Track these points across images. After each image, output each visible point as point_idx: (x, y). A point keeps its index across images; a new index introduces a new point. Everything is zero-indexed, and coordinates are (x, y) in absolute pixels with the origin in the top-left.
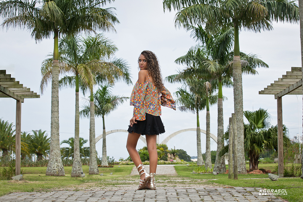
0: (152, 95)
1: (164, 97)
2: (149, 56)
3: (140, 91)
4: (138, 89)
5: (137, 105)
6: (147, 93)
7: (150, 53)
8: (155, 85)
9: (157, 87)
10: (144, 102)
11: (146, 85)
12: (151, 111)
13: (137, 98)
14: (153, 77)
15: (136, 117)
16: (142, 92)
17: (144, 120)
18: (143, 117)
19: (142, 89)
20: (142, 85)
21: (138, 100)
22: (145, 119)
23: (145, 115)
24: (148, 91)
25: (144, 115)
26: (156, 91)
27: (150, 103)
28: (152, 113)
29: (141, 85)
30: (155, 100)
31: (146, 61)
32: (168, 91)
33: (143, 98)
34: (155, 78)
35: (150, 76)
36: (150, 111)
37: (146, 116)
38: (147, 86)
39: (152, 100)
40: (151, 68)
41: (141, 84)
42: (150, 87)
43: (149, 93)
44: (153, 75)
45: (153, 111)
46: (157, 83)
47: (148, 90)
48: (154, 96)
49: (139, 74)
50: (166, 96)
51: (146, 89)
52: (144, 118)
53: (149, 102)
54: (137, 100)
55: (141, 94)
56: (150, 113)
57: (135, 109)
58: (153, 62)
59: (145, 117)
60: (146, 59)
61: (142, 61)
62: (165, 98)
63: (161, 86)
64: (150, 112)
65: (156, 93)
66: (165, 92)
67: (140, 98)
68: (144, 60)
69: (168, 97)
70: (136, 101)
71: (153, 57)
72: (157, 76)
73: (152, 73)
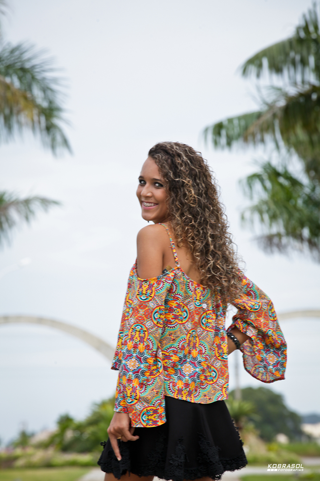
0: (189, 325)
1: (246, 322)
2: (174, 167)
3: (142, 312)
4: (136, 302)
5: (132, 364)
6: (171, 316)
7: (179, 156)
8: (201, 282)
9: (209, 286)
10: (160, 354)
11: (167, 285)
12: (187, 385)
13: (132, 339)
14: (192, 251)
15: (131, 415)
16: (149, 315)
17: (160, 424)
18: (155, 412)
19: (152, 305)
20: (151, 286)
21: (135, 347)
22: (164, 420)
23: (164, 405)
24: (171, 310)
25: (160, 405)
26: (204, 306)
27: (181, 355)
28: (190, 393)
29: (145, 286)
30: (203, 342)
31: (161, 186)
32: (262, 296)
33: (155, 337)
34: (201, 251)
35: (182, 244)
36: (180, 385)
37: (167, 409)
38: (170, 291)
39: (189, 345)
40: (182, 215)
41: (146, 281)
42: (182, 293)
43: (176, 317)
44: (189, 240)
45: (192, 387)
46: (209, 271)
47: (174, 304)
48: (196, 325)
49: (141, 239)
50: (253, 317)
51: (166, 302)
52: (160, 417)
53: (175, 353)
54: (130, 344)
55: (148, 324)
56: (180, 397)
57: (124, 381)
58: (190, 192)
59: (162, 411)
60: (166, 175)
61: (147, 185)
62: (249, 324)
63: (225, 284)
64: (180, 391)
65: (205, 311)
66: (249, 303)
67: (142, 340)
68: (154, 182)
69: (262, 320)
70: (128, 351)
71: (191, 170)
72: (207, 245)
73: (187, 232)
